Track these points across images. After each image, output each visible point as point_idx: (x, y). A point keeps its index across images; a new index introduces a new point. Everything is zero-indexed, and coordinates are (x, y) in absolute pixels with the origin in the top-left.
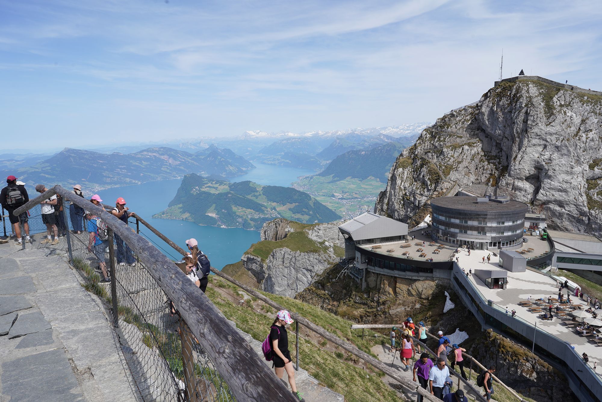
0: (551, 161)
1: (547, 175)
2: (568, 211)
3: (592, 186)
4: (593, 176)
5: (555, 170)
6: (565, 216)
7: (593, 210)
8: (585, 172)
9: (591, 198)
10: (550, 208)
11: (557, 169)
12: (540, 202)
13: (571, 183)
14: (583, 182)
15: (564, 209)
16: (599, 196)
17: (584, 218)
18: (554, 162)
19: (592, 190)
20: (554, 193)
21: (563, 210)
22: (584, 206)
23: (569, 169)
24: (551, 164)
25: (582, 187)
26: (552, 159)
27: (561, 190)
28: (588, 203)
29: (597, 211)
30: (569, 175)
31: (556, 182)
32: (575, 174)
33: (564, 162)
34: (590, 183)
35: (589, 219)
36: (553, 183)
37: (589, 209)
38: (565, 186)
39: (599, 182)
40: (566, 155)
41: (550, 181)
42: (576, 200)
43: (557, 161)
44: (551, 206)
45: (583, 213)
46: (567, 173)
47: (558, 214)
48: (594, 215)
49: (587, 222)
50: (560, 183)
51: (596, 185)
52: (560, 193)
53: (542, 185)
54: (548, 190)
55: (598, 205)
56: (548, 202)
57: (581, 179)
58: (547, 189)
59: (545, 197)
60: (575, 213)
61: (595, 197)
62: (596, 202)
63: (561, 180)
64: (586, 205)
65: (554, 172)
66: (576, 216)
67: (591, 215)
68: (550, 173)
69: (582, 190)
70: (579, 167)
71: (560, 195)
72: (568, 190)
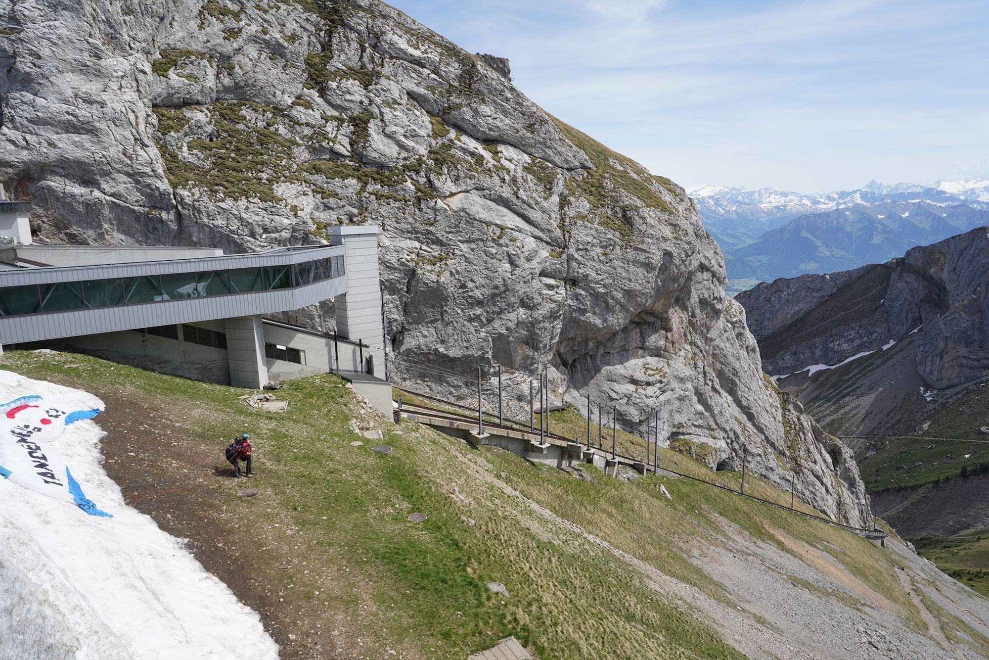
0: (19, 23)
1: (14, 73)
2: (111, 195)
3: (171, 123)
4: (170, 96)
5: (39, 57)
6: (106, 211)
7: (184, 187)
8: (141, 77)
9: (174, 157)
10: (49, 188)
11: (45, 52)
12: (10, 170)
13: (103, 104)
14: (142, 109)
15: (99, 189)
16: (195, 152)
17: (164, 215)
18: (30, 31)
19: (172, 133)
20: (54, 137)
21: (97, 193)
22: (158, 177)
23: (86, 57)
24: (22, 35)
25: (141, 121)
26: (19, 15)
27: (74, 126)
28: (169, 170)
29: (196, 191)
30: (92, 77)
31: (52, 97)
32: (110, 77)
33: (63, 31)
34: (163, 115)
35: (179, 216)
36: (40, 101)
37: (175, 186)
38: (84, 112)
39: (188, 114)
40: (66, 8)
41: (32, 97)
42: (130, 158)
43: (40, 28)
44: (56, 183)
45: (157, 200)
46: (83, 69)
47: (81, 209)
48: (188, 200)
49: (174, 226)
50: (66, 102)
51: (182, 121)
52: (76, 138)
53: (6, 111)
54: (31, 127)
55: (195, 174)
56: (44, 169)
57: (135, 96)
58: (25, 122)
59: (25, 152)
60: (134, 199)
61: (186, 155)
62: (189, 167)
63: (69, 93)
64: (160, 171)
65: (35, 61)
66: (141, 209)
67: (182, 201)
68: (24, 65)
69: (142, 127)
70: (121, 59)
71: (74, 143)
72: (97, 124)
